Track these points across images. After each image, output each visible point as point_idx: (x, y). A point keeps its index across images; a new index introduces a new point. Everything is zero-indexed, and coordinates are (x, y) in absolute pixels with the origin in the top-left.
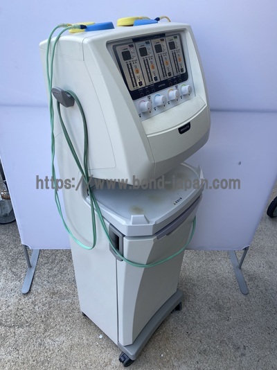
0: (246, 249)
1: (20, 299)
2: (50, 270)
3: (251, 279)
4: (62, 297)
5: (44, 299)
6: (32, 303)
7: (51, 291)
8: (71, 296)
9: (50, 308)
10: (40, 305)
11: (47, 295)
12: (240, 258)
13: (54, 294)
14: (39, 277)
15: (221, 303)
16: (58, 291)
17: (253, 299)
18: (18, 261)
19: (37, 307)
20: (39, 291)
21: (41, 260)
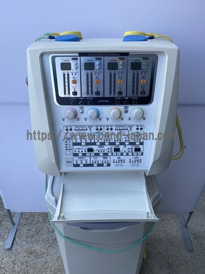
0: (191, 213)
1: (3, 259)
2: (29, 230)
3: (196, 238)
4: (37, 257)
5: (22, 259)
6: (13, 262)
7: (29, 251)
8: (45, 255)
9: (27, 267)
10: (19, 264)
11: (25, 254)
12: (186, 218)
13: (31, 253)
14: (19, 237)
15: (171, 261)
16: (34, 250)
17: (198, 257)
18: (3, 222)
19: (16, 266)
20: (19, 251)
21: (22, 221)
